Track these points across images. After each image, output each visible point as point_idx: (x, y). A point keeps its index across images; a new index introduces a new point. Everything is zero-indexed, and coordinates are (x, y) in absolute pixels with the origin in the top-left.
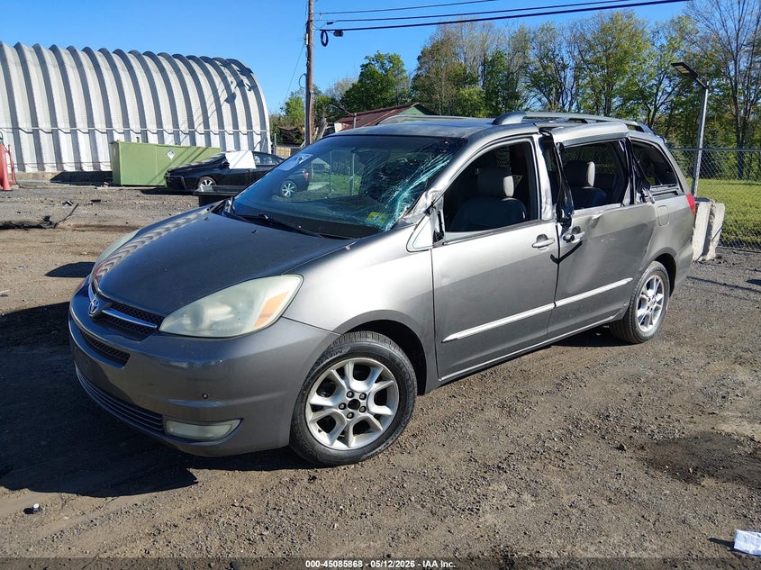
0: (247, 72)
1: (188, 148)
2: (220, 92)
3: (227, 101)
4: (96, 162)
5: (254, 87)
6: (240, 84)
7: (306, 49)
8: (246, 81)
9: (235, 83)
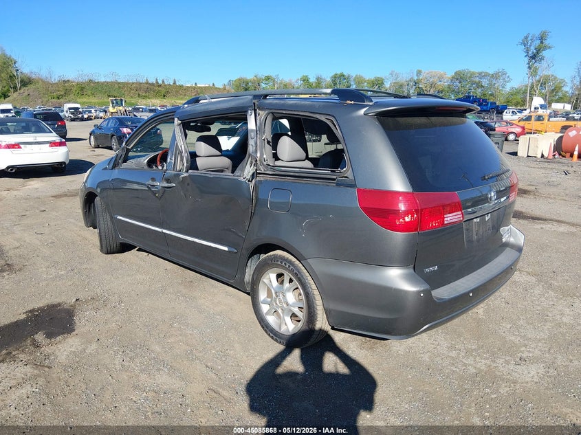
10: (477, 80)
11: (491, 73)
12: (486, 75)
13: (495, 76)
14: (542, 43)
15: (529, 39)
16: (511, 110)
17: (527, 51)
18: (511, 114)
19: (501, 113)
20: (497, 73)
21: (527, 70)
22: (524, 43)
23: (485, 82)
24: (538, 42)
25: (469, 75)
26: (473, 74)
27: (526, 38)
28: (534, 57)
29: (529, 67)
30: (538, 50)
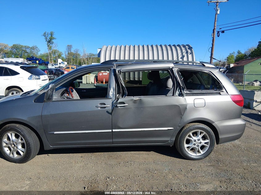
0: (190, 48)
1: (166, 73)
2: (179, 55)
3: (181, 58)
4: (139, 78)
5: (192, 53)
6: (187, 52)
7: (212, 39)
8: (189, 51)
9: (185, 52)
10: (24, 49)
11: (31, 47)
12: (28, 47)
13: (33, 48)
14: (51, 36)
15: (46, 34)
16: (51, 64)
17: (46, 39)
18: (51, 65)
19: (47, 65)
20: (33, 47)
21: (47, 47)
22: (45, 35)
23: (28, 51)
24: (50, 36)
25: (20, 47)
26: (22, 46)
27: (45, 33)
28: (49, 42)
29: (48, 46)
30: (51, 39)
